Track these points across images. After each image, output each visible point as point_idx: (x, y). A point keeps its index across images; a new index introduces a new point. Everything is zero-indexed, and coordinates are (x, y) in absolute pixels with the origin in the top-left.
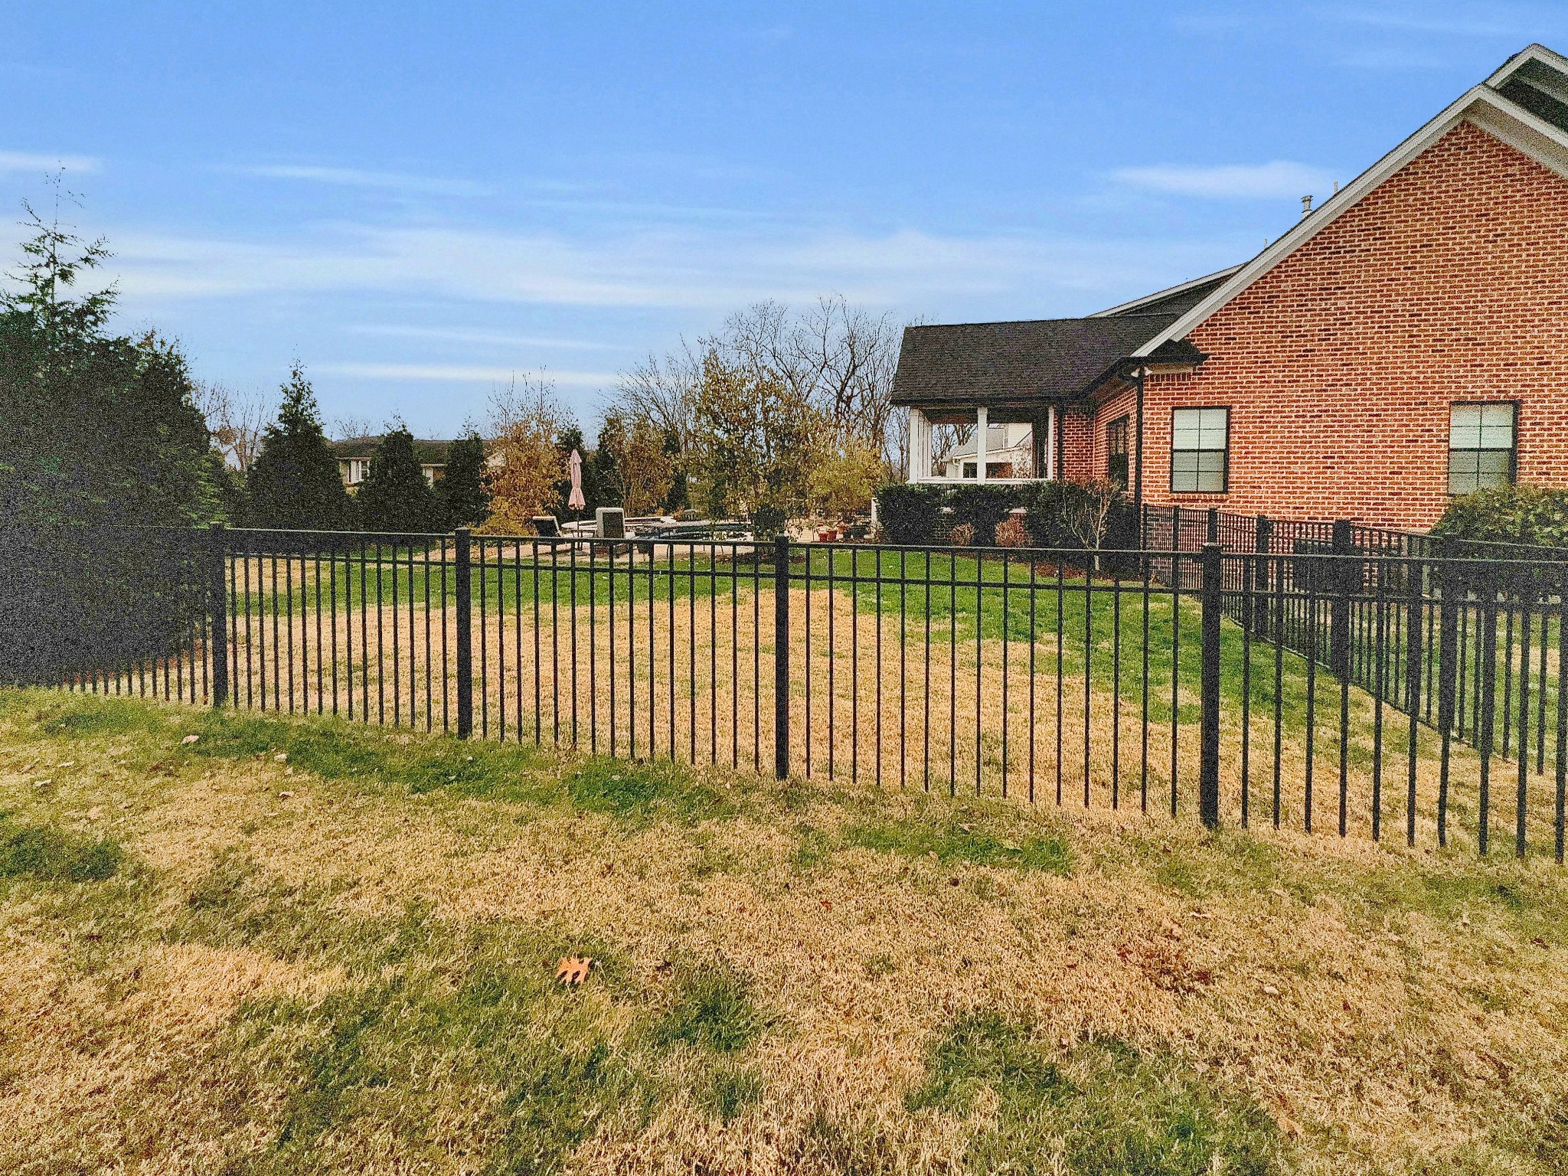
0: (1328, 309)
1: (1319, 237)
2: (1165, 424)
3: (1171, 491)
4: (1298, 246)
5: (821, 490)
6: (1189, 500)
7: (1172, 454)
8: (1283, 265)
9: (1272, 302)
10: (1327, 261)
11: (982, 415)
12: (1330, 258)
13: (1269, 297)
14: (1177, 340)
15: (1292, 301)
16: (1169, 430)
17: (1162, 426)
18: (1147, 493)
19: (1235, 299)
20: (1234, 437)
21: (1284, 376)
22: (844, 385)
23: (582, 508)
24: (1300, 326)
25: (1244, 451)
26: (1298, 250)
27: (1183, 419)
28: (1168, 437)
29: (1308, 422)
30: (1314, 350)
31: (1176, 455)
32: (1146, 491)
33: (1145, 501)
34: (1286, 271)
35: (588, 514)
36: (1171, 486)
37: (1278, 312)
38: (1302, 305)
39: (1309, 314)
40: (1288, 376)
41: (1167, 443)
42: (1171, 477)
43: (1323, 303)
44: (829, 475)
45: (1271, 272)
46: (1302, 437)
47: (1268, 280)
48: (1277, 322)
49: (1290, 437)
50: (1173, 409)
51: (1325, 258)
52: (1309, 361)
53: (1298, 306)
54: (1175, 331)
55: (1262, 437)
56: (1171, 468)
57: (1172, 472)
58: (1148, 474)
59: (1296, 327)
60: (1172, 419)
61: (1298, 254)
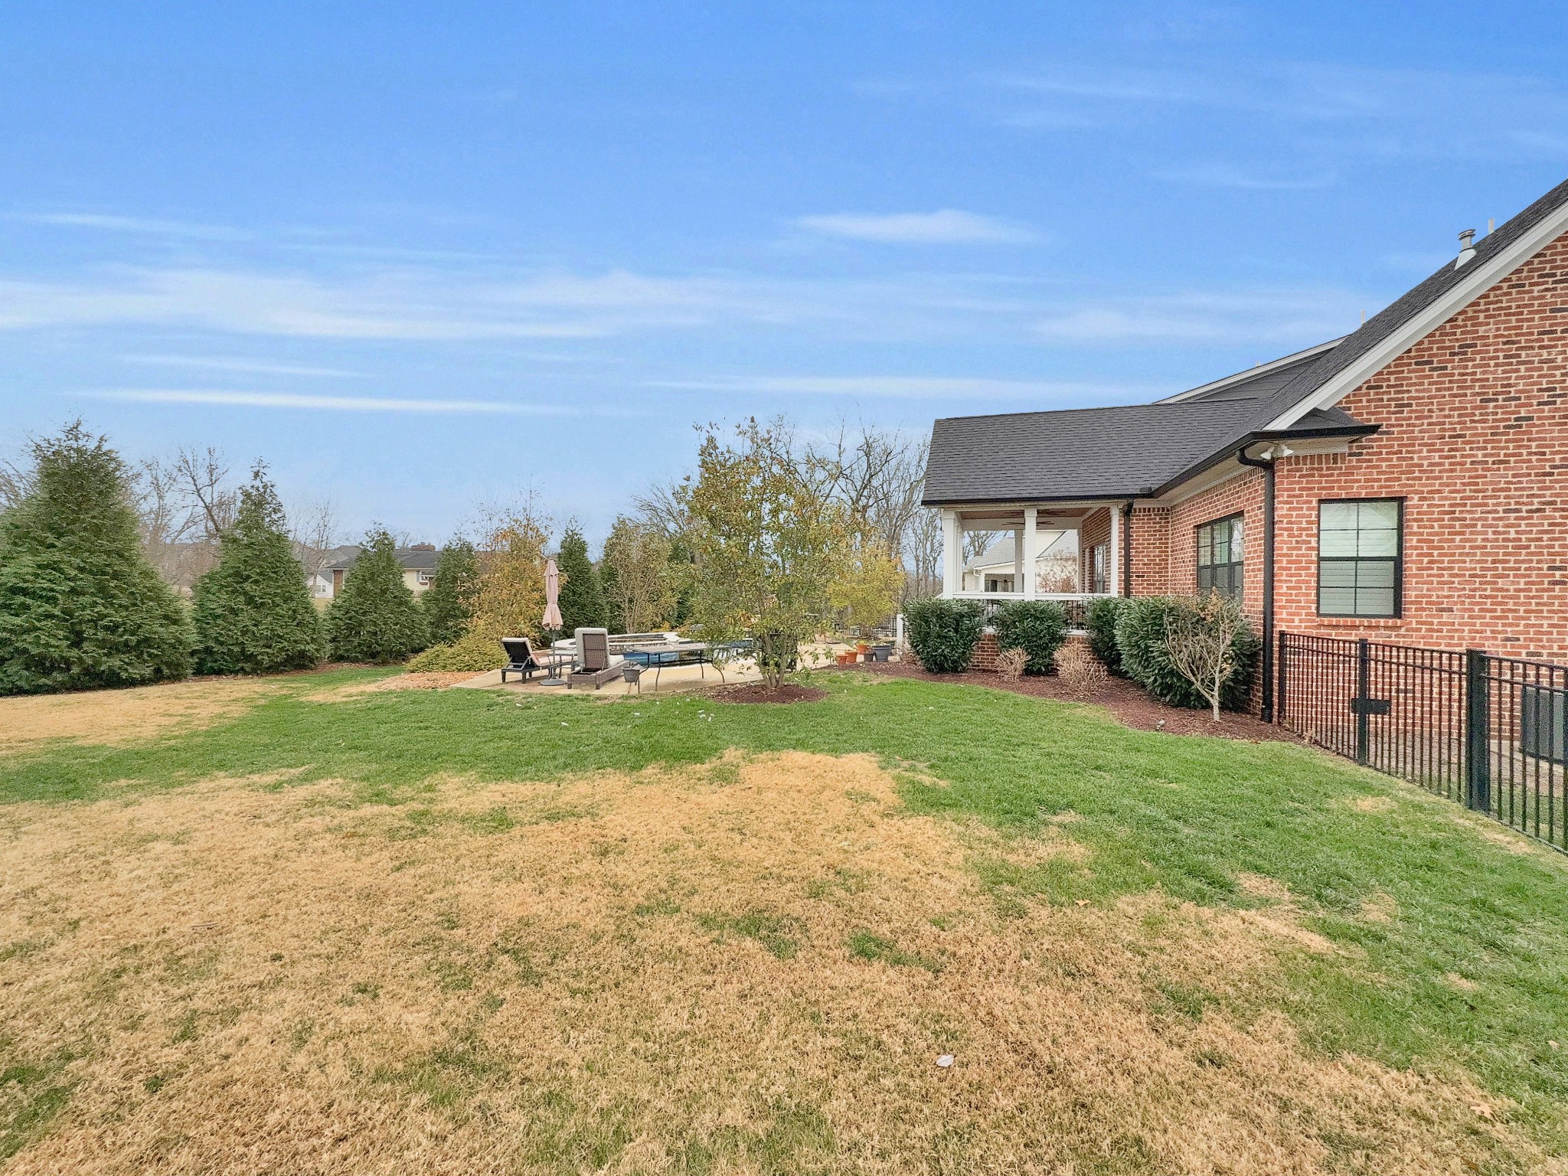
0: (1553, 361)
1: (1536, 260)
2: (1308, 522)
3: (1319, 615)
4: (1505, 275)
5: (836, 604)
6: (1346, 627)
7: (1319, 563)
8: (1482, 301)
9: (1465, 353)
10: (1549, 294)
11: (1031, 518)
12: (1555, 289)
13: (1460, 347)
14: (1325, 408)
15: (1496, 351)
16: (1315, 531)
17: (1304, 525)
18: (1284, 616)
19: (1409, 351)
20: (1411, 541)
21: (1485, 456)
22: (860, 496)
23: (558, 628)
24: (1509, 385)
25: (1426, 560)
26: (1505, 280)
27: (1332, 516)
28: (1314, 540)
29: (1523, 518)
30: (1531, 418)
31: (1323, 564)
32: (1281, 614)
33: (1280, 626)
34: (1488, 310)
35: (567, 634)
36: (1318, 609)
37: (1474, 366)
38: (1511, 357)
39: (1522, 368)
40: (1492, 455)
41: (1312, 549)
42: (1318, 595)
43: (1544, 352)
44: (846, 587)
45: (1463, 312)
46: (1515, 540)
47: (1460, 322)
48: (1473, 381)
49: (1497, 540)
50: (1321, 501)
51: (1547, 290)
52: (1524, 433)
53: (1506, 357)
54: (1323, 398)
55: (1453, 541)
56: (1318, 582)
57: (1318, 588)
58: (1284, 590)
59: (1503, 386)
60: (1319, 516)
61: (1505, 285)
